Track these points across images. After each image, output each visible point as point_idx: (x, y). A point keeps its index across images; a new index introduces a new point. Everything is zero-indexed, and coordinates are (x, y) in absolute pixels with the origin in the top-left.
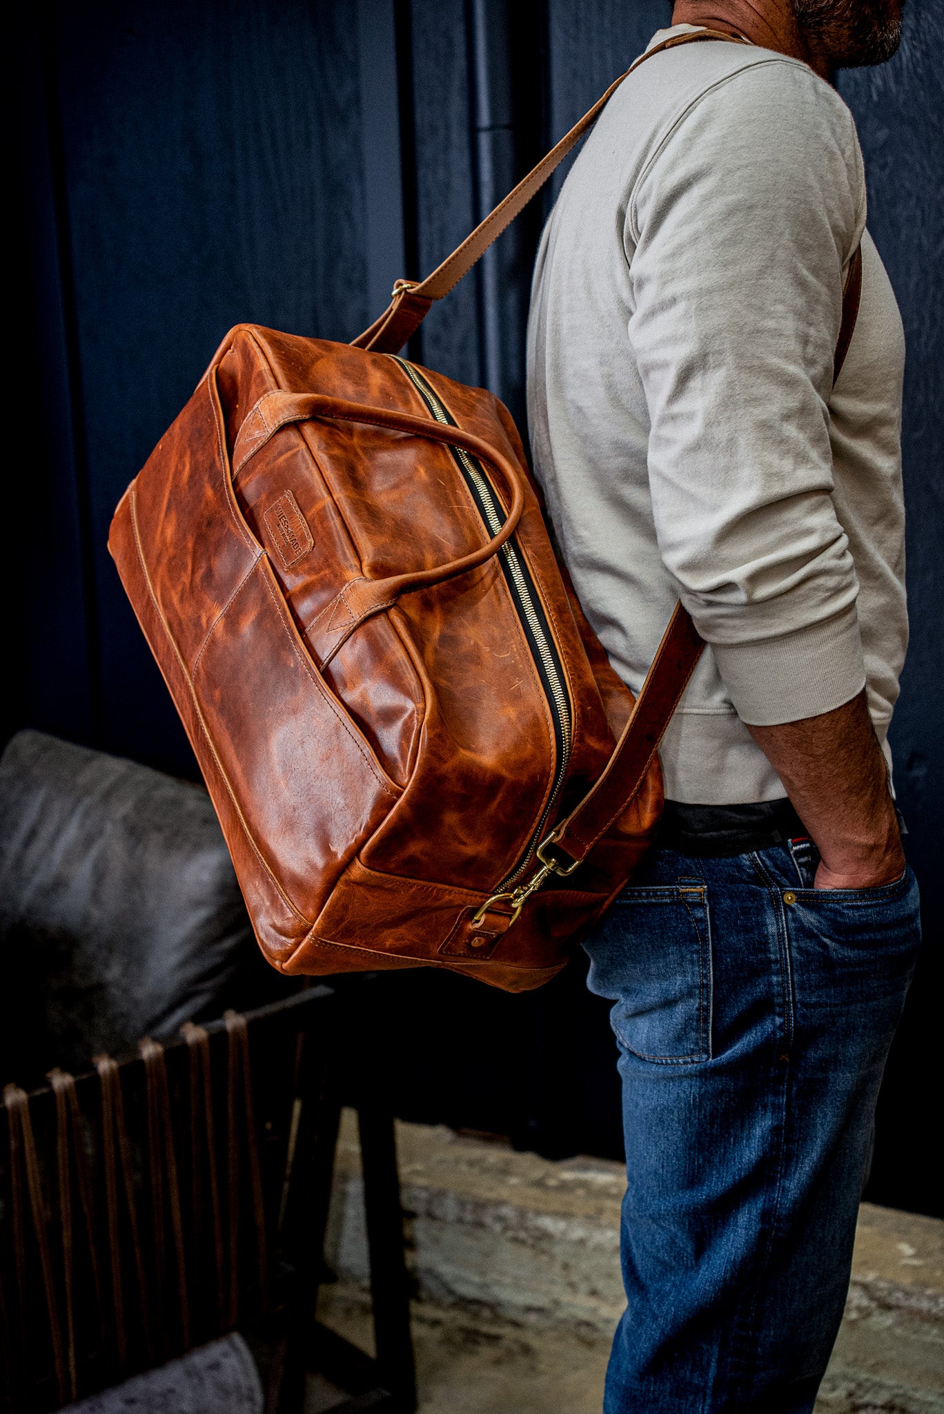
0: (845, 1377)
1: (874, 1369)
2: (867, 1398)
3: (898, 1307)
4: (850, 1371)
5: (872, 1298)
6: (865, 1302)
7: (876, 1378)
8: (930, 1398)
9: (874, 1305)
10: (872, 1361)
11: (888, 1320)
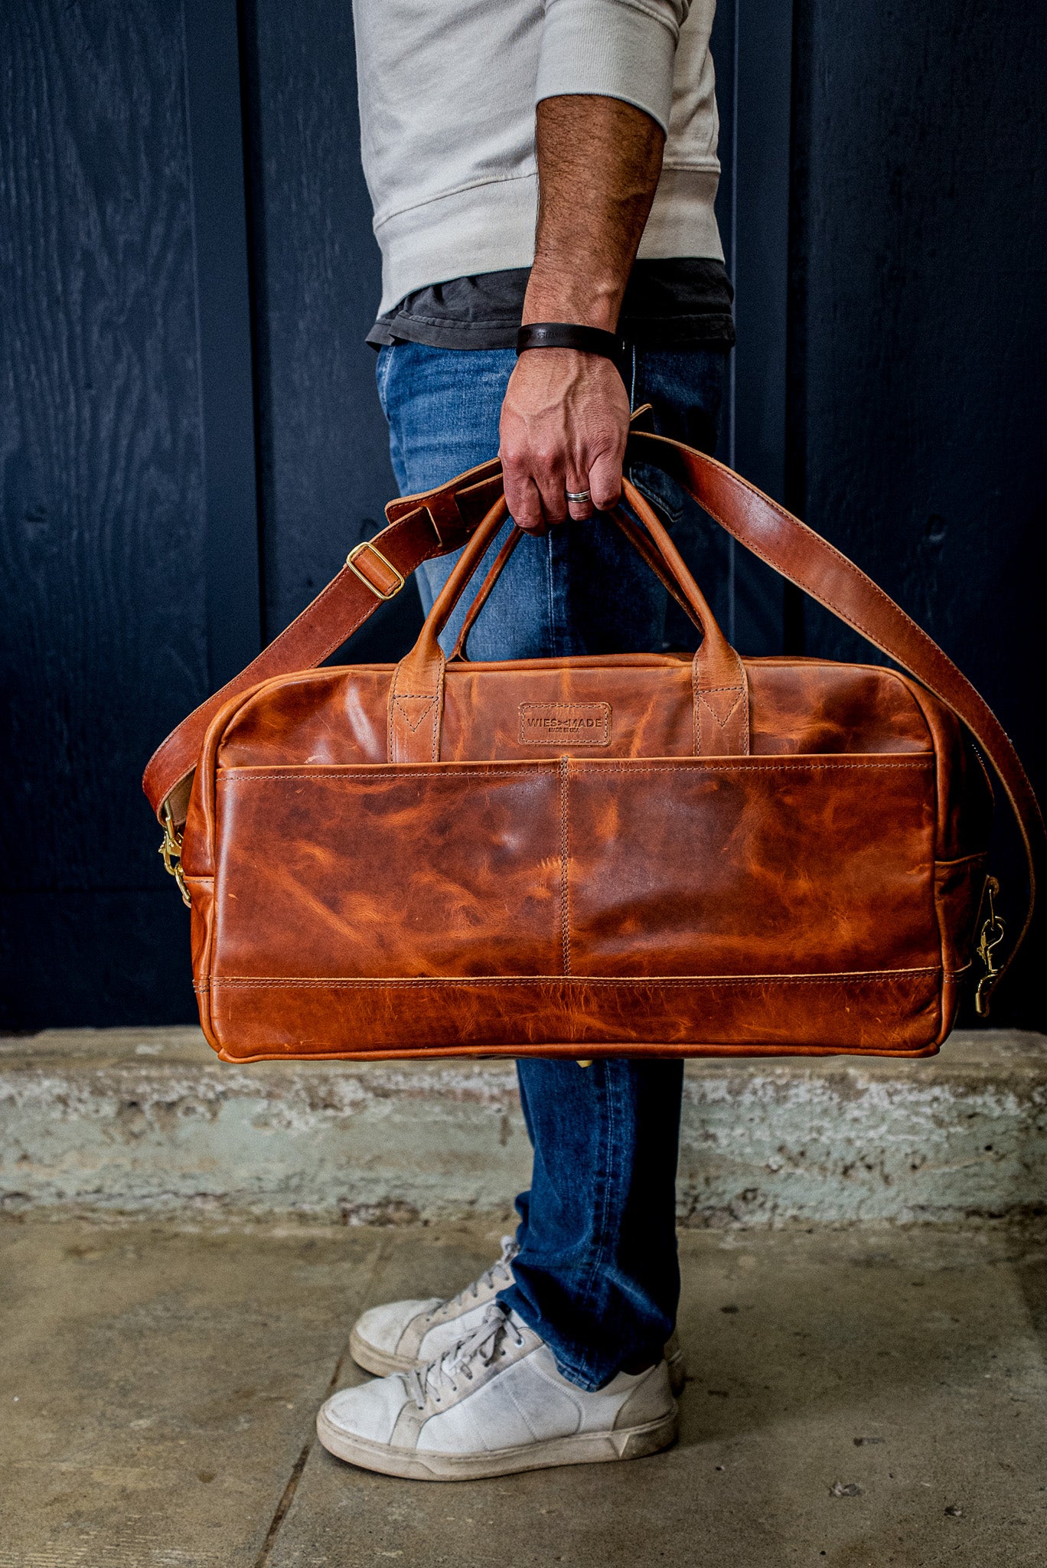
0: (338, 1182)
1: (370, 1166)
2: (361, 1199)
3: (398, 1092)
4: (341, 1175)
5: (367, 1089)
6: (360, 1095)
7: (372, 1175)
8: (432, 1181)
9: (370, 1095)
10: (368, 1157)
11: (386, 1107)
